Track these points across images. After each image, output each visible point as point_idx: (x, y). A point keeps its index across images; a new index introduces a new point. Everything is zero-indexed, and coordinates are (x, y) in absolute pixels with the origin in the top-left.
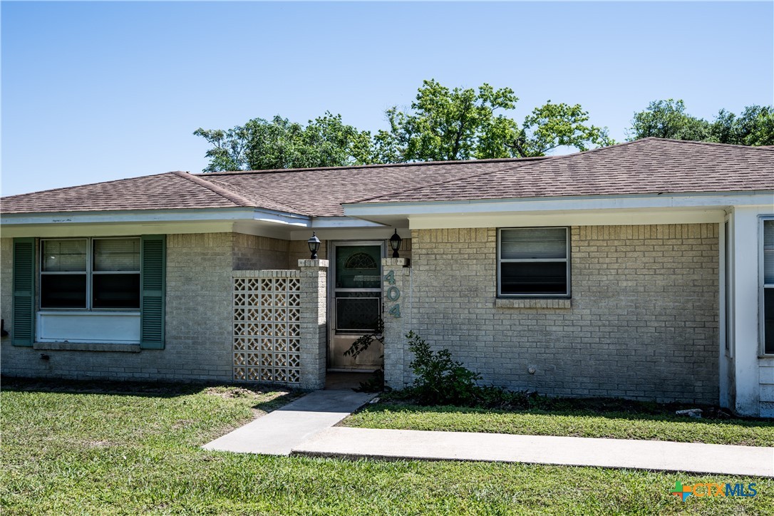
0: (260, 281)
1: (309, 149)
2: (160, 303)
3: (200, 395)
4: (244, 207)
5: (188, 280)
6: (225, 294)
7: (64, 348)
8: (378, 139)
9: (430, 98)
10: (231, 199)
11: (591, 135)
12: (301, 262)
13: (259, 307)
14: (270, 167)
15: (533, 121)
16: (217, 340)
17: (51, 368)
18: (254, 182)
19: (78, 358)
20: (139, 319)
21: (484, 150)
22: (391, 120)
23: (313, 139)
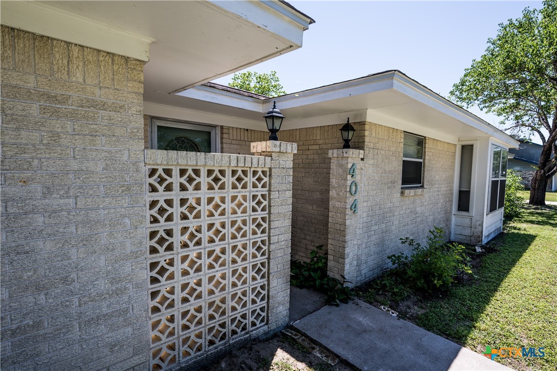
0: (203, 173)
6: (125, 202)
13: (204, 221)
16: (105, 310)
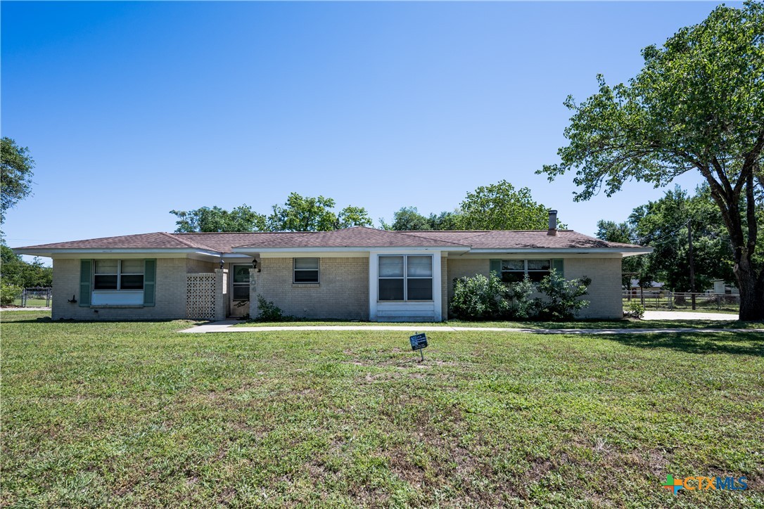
0: (198, 278)
1: (232, 223)
2: (153, 287)
3: (172, 322)
4: (192, 248)
5: (166, 277)
6: (183, 283)
7: (104, 307)
8: (270, 219)
9: (294, 201)
10: (186, 244)
11: (368, 221)
12: (216, 270)
13: (198, 288)
14: (211, 231)
15: (343, 214)
16: (179, 302)
17: (99, 316)
18: (199, 238)
19: (112, 311)
20: (143, 294)
21: (321, 226)
22: (275, 210)
23: (234, 218)
